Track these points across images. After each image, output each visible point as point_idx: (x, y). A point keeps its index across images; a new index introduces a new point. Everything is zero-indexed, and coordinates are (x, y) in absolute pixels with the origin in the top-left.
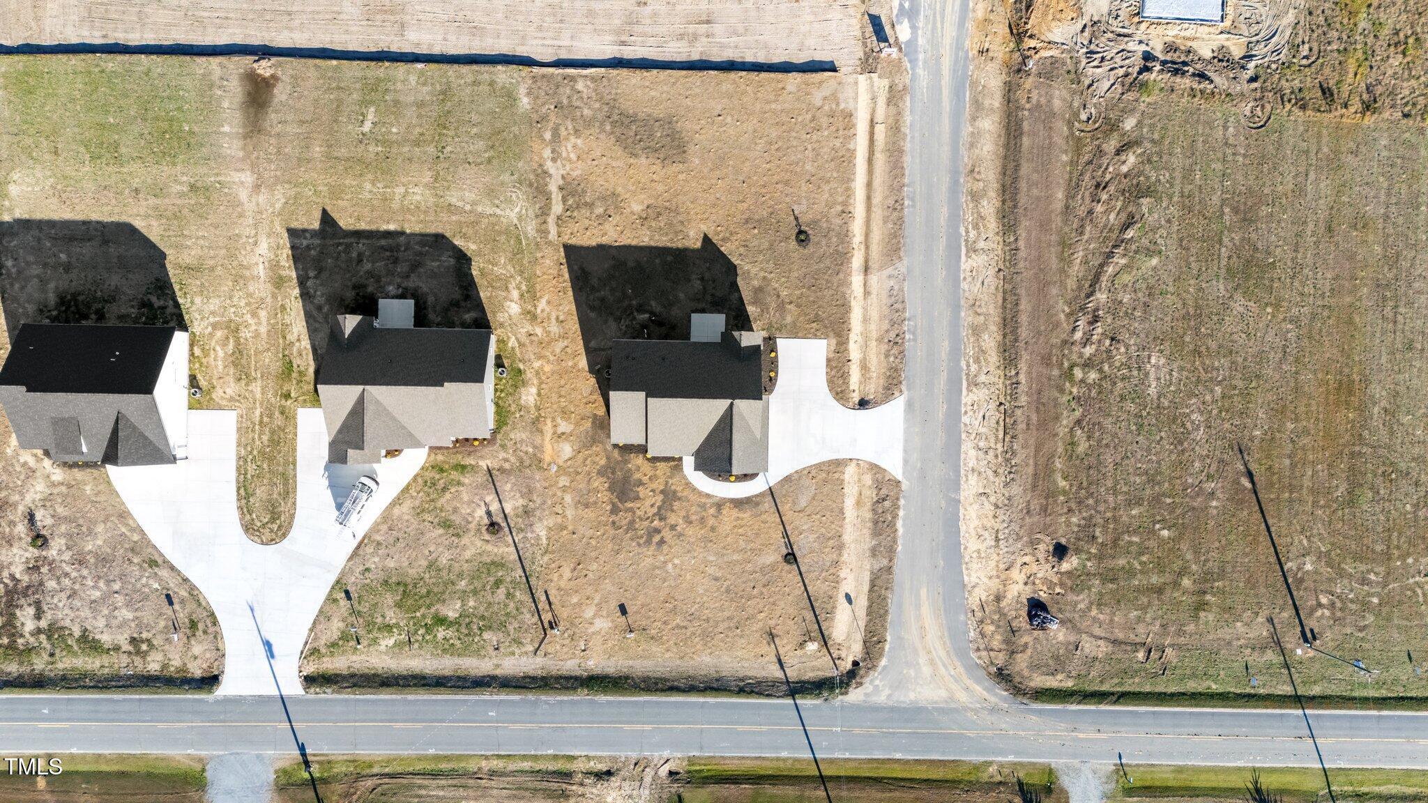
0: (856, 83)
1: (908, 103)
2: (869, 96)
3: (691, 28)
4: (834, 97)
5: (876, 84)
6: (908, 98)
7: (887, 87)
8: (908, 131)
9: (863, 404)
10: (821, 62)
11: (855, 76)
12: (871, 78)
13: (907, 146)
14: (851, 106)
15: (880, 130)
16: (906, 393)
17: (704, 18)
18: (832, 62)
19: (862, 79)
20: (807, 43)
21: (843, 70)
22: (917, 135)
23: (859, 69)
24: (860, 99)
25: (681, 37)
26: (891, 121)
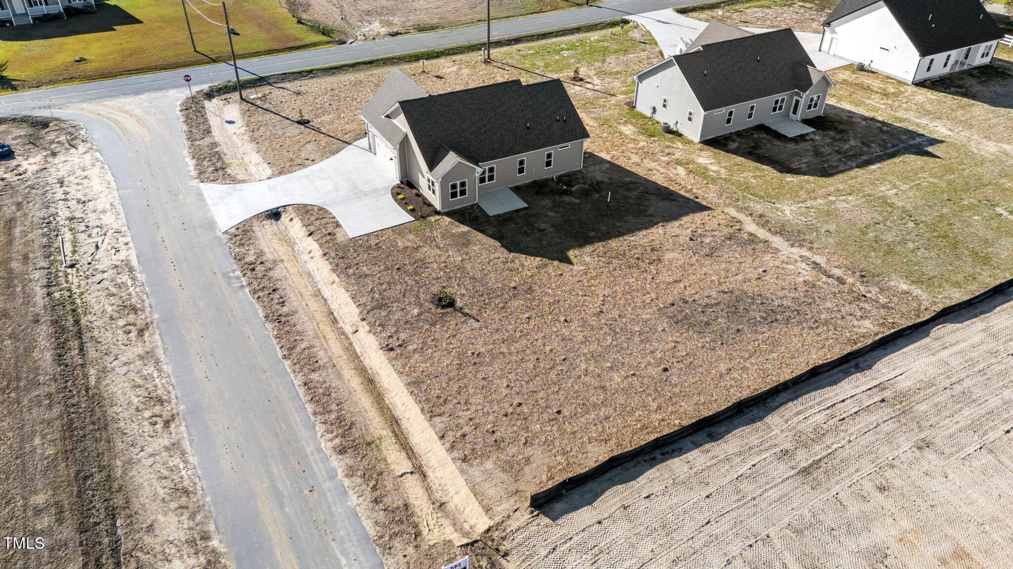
0: (487, 510)
1: (368, 525)
2: (451, 506)
3: (818, 450)
4: (513, 468)
5: (449, 529)
6: (372, 531)
7: (425, 532)
8: (347, 482)
9: (275, 215)
10: (576, 508)
11: (498, 519)
12: (466, 534)
13: (338, 464)
14: (476, 472)
15: (398, 462)
16: (220, 234)
17: (818, 474)
18: (554, 519)
19: (482, 523)
20: (624, 525)
21: (524, 516)
22: (327, 485)
23: (496, 535)
24: (465, 491)
25: (819, 435)
26: (389, 484)
